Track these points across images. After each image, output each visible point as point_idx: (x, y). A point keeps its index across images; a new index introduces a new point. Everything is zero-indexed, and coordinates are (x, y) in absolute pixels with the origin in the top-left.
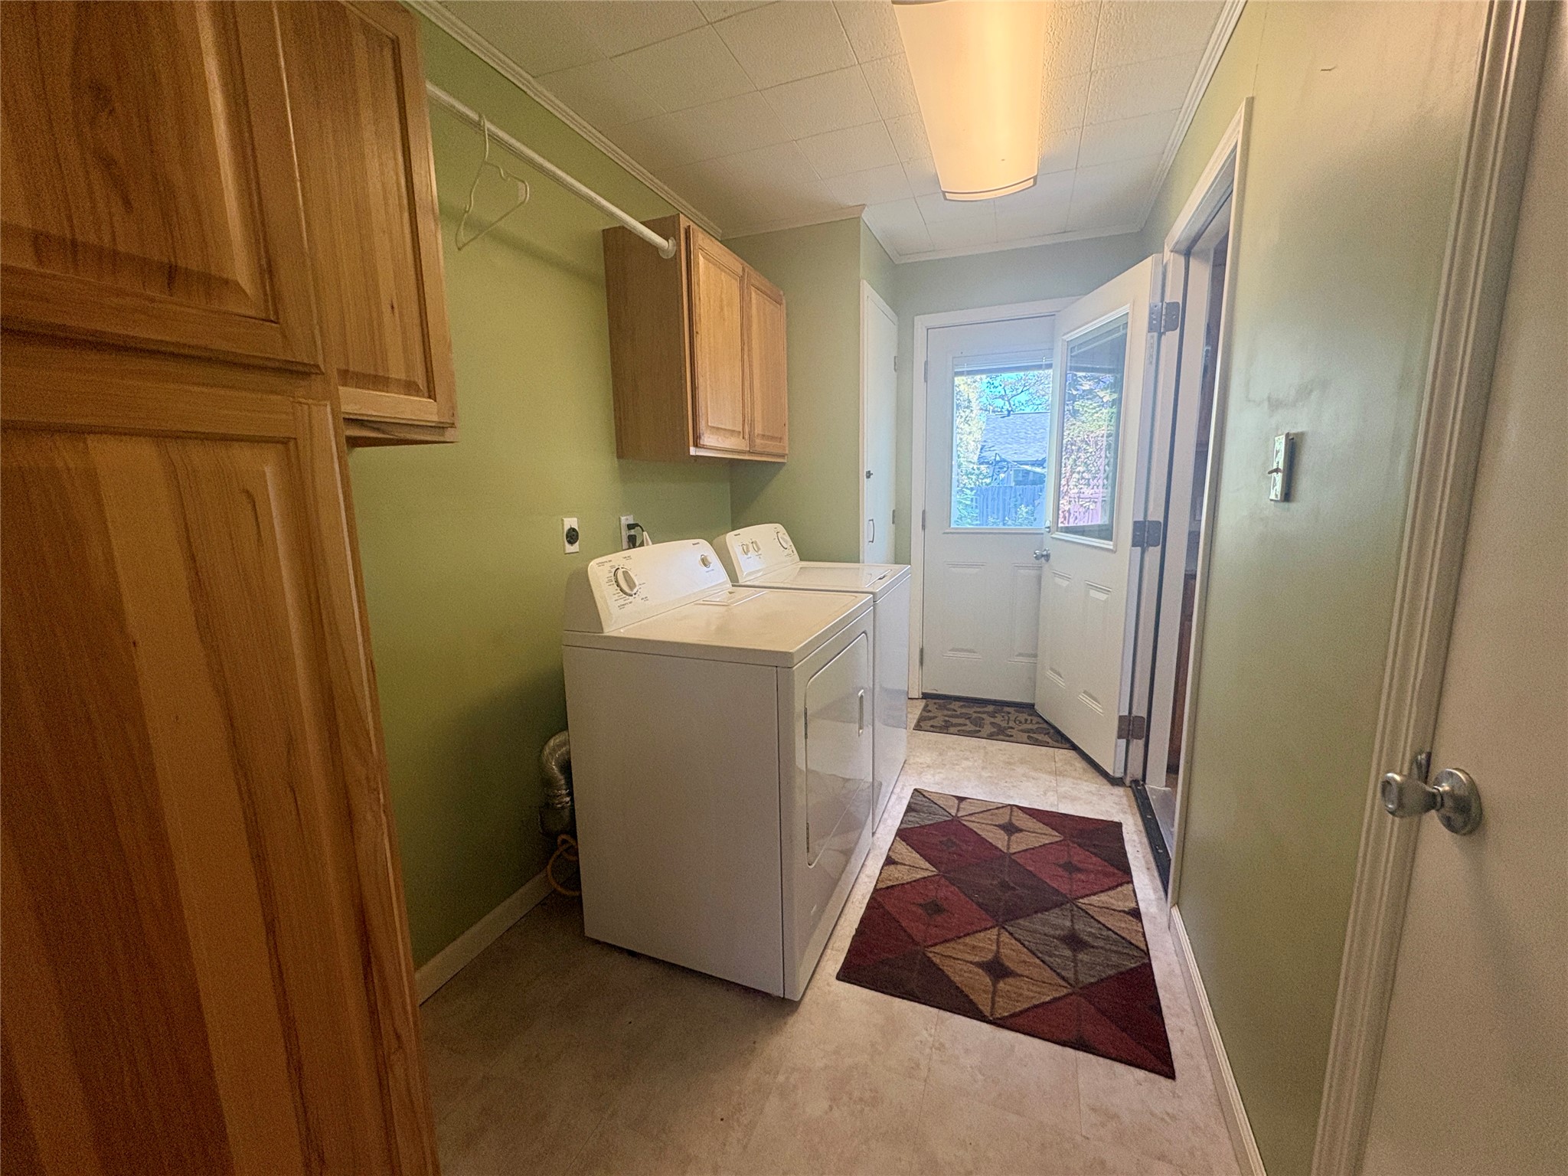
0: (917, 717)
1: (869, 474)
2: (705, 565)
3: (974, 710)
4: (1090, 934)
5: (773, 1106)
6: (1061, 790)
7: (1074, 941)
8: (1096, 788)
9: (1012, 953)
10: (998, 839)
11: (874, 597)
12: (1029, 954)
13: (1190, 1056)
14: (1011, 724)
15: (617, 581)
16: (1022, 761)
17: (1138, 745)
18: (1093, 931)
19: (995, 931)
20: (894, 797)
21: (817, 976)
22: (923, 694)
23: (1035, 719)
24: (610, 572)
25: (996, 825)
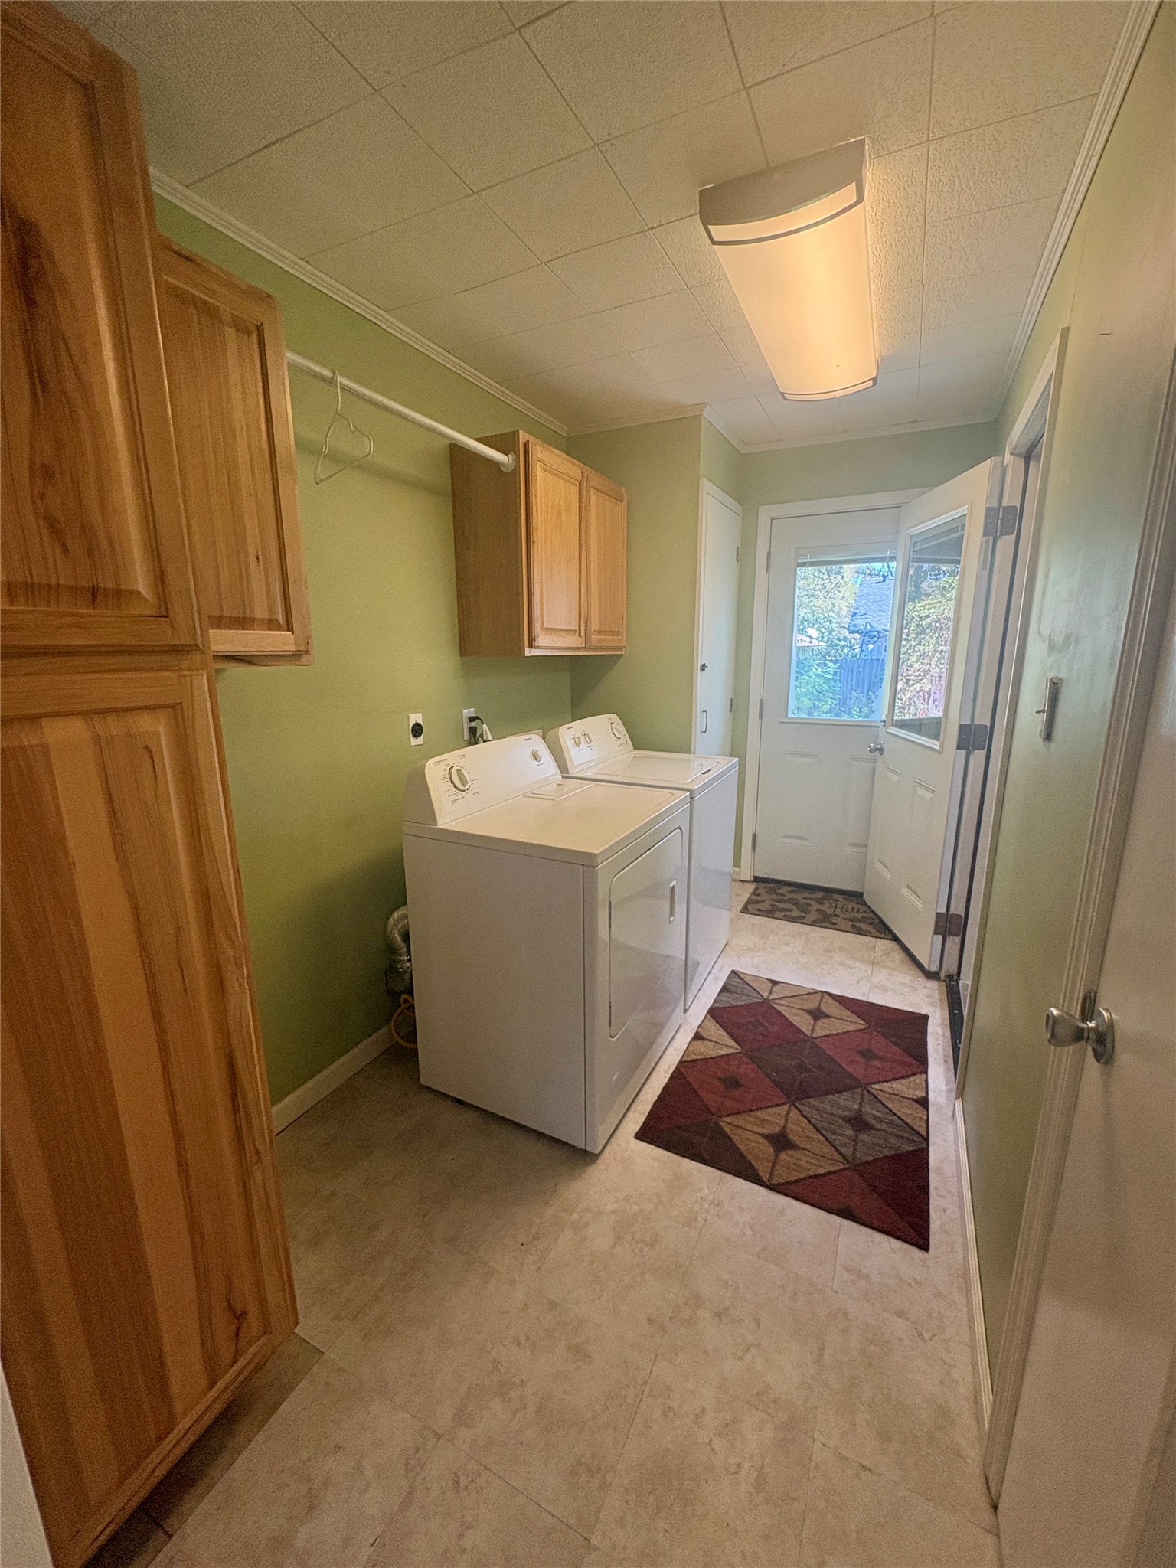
0: (745, 899)
1: (703, 667)
2: (536, 760)
3: (804, 895)
4: (876, 1118)
5: (566, 1238)
6: (875, 980)
7: (858, 1123)
8: (911, 980)
9: (798, 1128)
10: (804, 1023)
11: (691, 794)
12: (814, 1130)
13: (947, 1233)
14: (838, 912)
15: (451, 779)
16: (841, 949)
17: (953, 942)
18: (879, 1115)
19: (786, 1107)
20: (711, 977)
21: (617, 1133)
22: (754, 877)
23: (862, 908)
24: (445, 770)
25: (804, 1010)
